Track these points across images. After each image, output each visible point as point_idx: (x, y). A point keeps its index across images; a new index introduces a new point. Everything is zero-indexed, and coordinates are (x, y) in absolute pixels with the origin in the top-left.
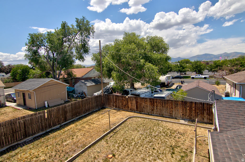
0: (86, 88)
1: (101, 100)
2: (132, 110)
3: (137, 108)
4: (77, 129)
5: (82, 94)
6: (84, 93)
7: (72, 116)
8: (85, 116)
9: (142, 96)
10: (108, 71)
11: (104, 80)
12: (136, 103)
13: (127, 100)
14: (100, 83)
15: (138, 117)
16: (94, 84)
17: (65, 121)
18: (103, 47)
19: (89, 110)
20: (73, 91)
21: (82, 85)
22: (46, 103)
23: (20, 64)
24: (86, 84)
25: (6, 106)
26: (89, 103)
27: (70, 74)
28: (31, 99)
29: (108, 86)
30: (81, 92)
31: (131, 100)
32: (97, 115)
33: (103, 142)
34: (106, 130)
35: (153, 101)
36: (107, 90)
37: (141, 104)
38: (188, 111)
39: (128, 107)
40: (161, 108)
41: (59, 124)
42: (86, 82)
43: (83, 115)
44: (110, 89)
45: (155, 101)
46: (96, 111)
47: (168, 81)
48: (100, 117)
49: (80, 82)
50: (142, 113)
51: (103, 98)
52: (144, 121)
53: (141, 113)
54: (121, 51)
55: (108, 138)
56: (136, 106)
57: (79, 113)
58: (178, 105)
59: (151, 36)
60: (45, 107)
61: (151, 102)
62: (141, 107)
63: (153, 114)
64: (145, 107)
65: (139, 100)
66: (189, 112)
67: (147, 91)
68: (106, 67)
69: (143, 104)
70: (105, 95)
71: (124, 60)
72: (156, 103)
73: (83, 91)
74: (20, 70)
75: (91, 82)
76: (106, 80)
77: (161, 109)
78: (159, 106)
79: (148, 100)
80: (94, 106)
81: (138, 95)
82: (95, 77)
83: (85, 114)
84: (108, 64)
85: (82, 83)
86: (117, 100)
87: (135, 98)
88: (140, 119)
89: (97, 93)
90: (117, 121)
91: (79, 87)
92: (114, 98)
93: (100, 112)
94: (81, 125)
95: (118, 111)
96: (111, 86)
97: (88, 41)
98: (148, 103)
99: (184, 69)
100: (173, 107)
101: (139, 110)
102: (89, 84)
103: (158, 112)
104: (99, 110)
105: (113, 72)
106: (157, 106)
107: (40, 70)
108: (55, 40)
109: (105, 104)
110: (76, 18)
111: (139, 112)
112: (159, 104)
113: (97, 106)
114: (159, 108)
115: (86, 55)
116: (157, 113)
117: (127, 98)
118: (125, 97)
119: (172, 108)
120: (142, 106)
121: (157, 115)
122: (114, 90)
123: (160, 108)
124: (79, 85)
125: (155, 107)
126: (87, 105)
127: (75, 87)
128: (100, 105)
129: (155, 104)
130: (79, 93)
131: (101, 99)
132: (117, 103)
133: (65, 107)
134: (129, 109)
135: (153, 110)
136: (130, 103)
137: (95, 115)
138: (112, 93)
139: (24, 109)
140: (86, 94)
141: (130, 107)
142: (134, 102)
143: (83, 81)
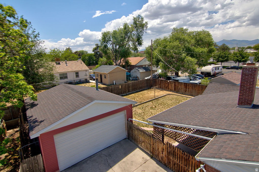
0: (139, 74)
1: (150, 83)
2: (171, 90)
3: (175, 89)
4: (136, 96)
5: (136, 78)
6: (138, 77)
7: (132, 90)
8: (140, 91)
9: (180, 81)
10: (156, 61)
11: (153, 69)
12: (175, 86)
13: (168, 83)
14: (150, 71)
15: (175, 95)
16: (144, 71)
17: (129, 92)
18: (154, 41)
19: (142, 88)
20: (129, 75)
21: (136, 71)
22: (114, 81)
23: (81, 50)
24: (139, 70)
25: (90, 82)
26: (142, 84)
27: (127, 62)
28: (106, 78)
29: (156, 73)
30: (135, 76)
31: (171, 83)
32: (147, 91)
33: (150, 103)
34: (153, 98)
35: (186, 85)
36: (155, 76)
37: (178, 87)
39: (169, 89)
40: (191, 90)
41: (126, 93)
42: (139, 69)
43: (138, 91)
44: (157, 76)
45: (188, 85)
46: (147, 89)
47: (215, 71)
48: (149, 92)
49: (134, 69)
51: (151, 81)
52: (178, 97)
53: (177, 93)
54: (167, 48)
55: (153, 101)
56: (175, 88)
57: (136, 89)
58: (203, 88)
59: (197, 31)
60: (114, 84)
61: (185, 85)
63: (185, 94)
64: (180, 89)
65: (177, 84)
67: (185, 78)
68: (156, 58)
69: (180, 86)
70: (153, 79)
71: (168, 54)
72: (189, 86)
73: (137, 76)
74: (88, 57)
75: (143, 69)
76: (154, 69)
79: (183, 84)
80: (145, 86)
81: (178, 81)
82: (145, 65)
83: (140, 90)
84: (157, 56)
85: (136, 70)
86: (161, 83)
87: (174, 82)
88: (175, 96)
89: (147, 77)
90: (160, 95)
91: (134, 73)
92: (159, 82)
93: (149, 90)
94: (138, 95)
95: (161, 91)
96: (158, 73)
97: (142, 35)
98: (183, 86)
99: (244, 58)
100: (200, 89)
101: (176, 90)
102: (141, 71)
104: (148, 89)
105: (160, 62)
106: (189, 89)
107: (106, 59)
108: (119, 37)
109: (153, 85)
110: (133, 17)
113: (147, 86)
115: (139, 47)
117: (169, 82)
118: (167, 82)
119: (199, 91)
120: (179, 88)
121: (188, 94)
122: (160, 76)
124: (134, 71)
125: (188, 89)
126: (141, 85)
127: (131, 72)
128: (149, 86)
129: (188, 87)
130: (134, 77)
131: (150, 81)
132: (161, 85)
133: (129, 84)
134: (170, 89)
135: (186, 91)
136: (170, 86)
137: (145, 91)
138: (158, 78)
139: (102, 84)
140: (139, 78)
141: (170, 88)
142: (173, 85)
143: (137, 68)
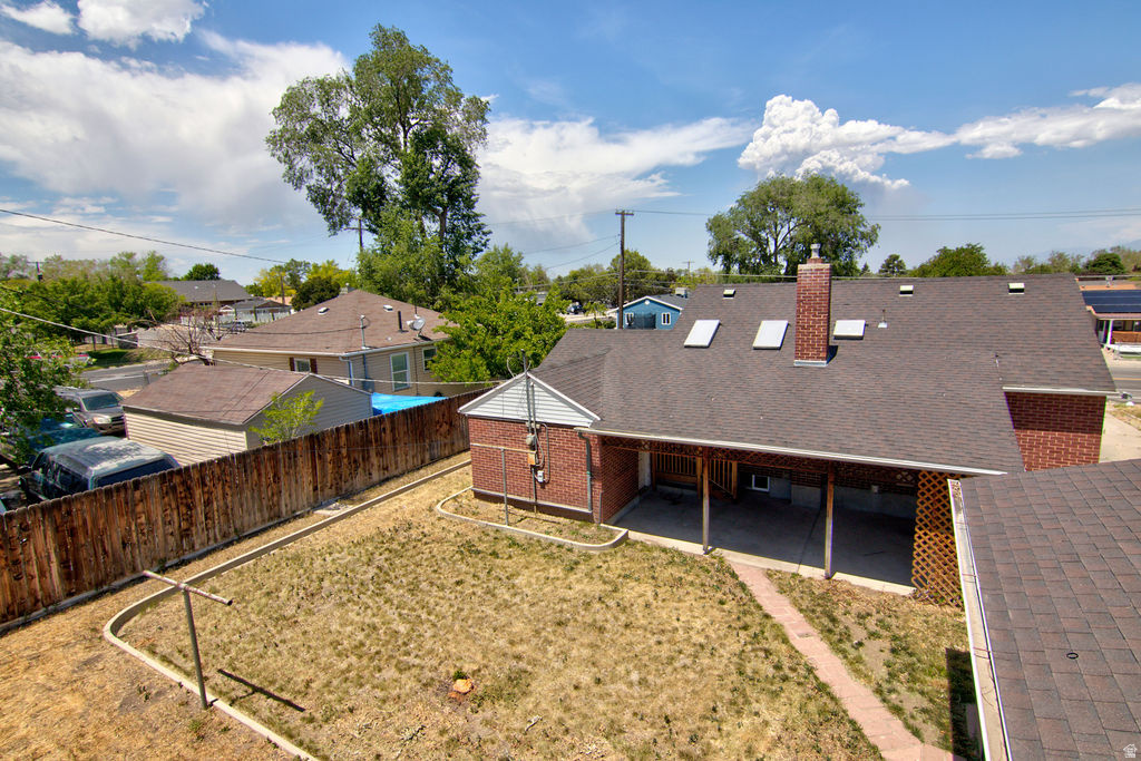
3: (70, 571)
12: (62, 546)
35: (185, 483)
38: (330, 466)
40: (229, 499)
45: (196, 475)
50: (116, 583)
58: (295, 457)
61: (174, 490)
62: (108, 548)
63: (190, 556)
64: (134, 538)
65: (82, 515)
66: (334, 468)
69: (121, 522)
72: (204, 484)
77: (230, 505)
78: (220, 497)
79: (154, 487)
87: (46, 509)
98: (156, 505)
100: (281, 473)
101: (87, 577)
103: (217, 530)
106: (208, 503)
111: (93, 592)
112: (220, 486)
114: (221, 503)
116: (211, 535)
119: (277, 480)
120: (114, 540)
123: (226, 504)
125: (200, 508)
129: (198, 492)
135: (185, 534)
142: (40, 543)
